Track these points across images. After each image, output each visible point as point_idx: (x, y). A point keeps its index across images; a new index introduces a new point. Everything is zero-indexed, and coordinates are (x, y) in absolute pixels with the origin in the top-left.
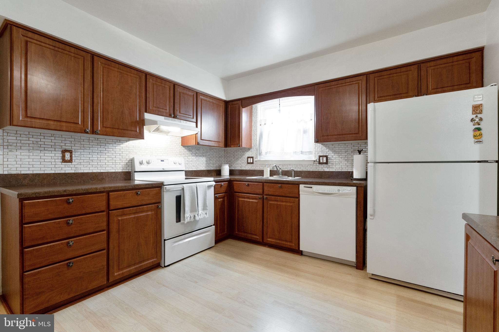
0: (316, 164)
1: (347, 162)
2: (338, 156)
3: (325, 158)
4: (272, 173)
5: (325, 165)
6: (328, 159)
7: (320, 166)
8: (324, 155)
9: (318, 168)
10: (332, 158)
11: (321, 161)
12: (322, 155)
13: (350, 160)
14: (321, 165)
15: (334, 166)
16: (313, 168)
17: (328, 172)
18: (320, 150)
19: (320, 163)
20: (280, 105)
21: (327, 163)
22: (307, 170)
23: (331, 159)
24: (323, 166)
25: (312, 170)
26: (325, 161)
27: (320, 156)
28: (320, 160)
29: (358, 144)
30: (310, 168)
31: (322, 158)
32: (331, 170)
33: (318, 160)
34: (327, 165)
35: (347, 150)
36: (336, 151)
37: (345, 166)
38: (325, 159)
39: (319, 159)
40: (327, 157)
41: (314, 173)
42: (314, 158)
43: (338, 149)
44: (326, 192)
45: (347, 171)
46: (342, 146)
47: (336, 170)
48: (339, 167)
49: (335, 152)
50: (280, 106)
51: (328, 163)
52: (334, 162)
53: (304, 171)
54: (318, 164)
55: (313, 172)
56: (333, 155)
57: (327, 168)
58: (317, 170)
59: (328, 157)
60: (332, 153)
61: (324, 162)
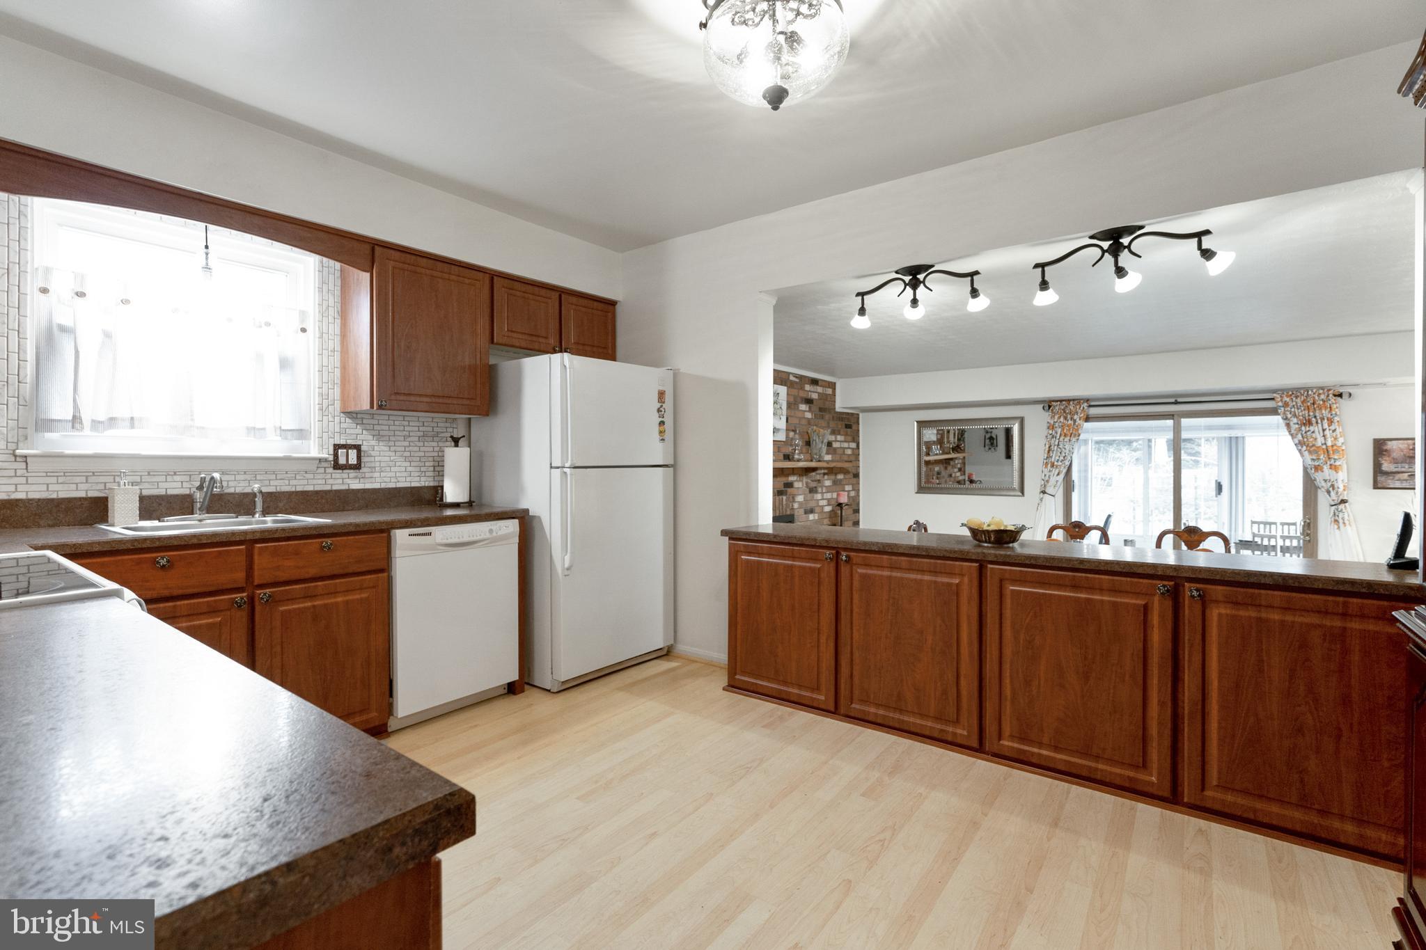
0: (325, 468)
1: (408, 464)
2: (387, 449)
3: (355, 451)
4: (151, 507)
5: (352, 473)
6: (362, 454)
7: (338, 474)
8: (349, 442)
9: (330, 481)
10: (373, 453)
11: (342, 461)
12: (343, 442)
13: (414, 459)
14: (340, 471)
15: (377, 475)
16: (315, 482)
17: (364, 491)
18: (337, 429)
19: (337, 466)
20: (207, 247)
21: (358, 467)
22: (293, 489)
23: (368, 456)
24: (346, 476)
25: (310, 488)
26: (353, 459)
27: (337, 447)
28: (338, 457)
29: (432, 421)
30: (305, 482)
31: (345, 450)
32: (368, 486)
33: (331, 458)
34: (358, 471)
35: (407, 433)
36: (381, 433)
37: (405, 474)
38: (353, 454)
39: (336, 455)
40: (358, 448)
41: (322, 498)
42: (315, 449)
43: (387, 428)
44: (466, 539)
45: (409, 486)
46: (397, 423)
47: (383, 486)
48: (388, 476)
49: (379, 437)
50: (207, 254)
51: (362, 465)
52: (377, 464)
53: (287, 492)
54: (331, 470)
55: (317, 492)
56: (373, 443)
57: (357, 481)
58: (328, 488)
59: (363, 448)
60: (371, 437)
61: (350, 463)
